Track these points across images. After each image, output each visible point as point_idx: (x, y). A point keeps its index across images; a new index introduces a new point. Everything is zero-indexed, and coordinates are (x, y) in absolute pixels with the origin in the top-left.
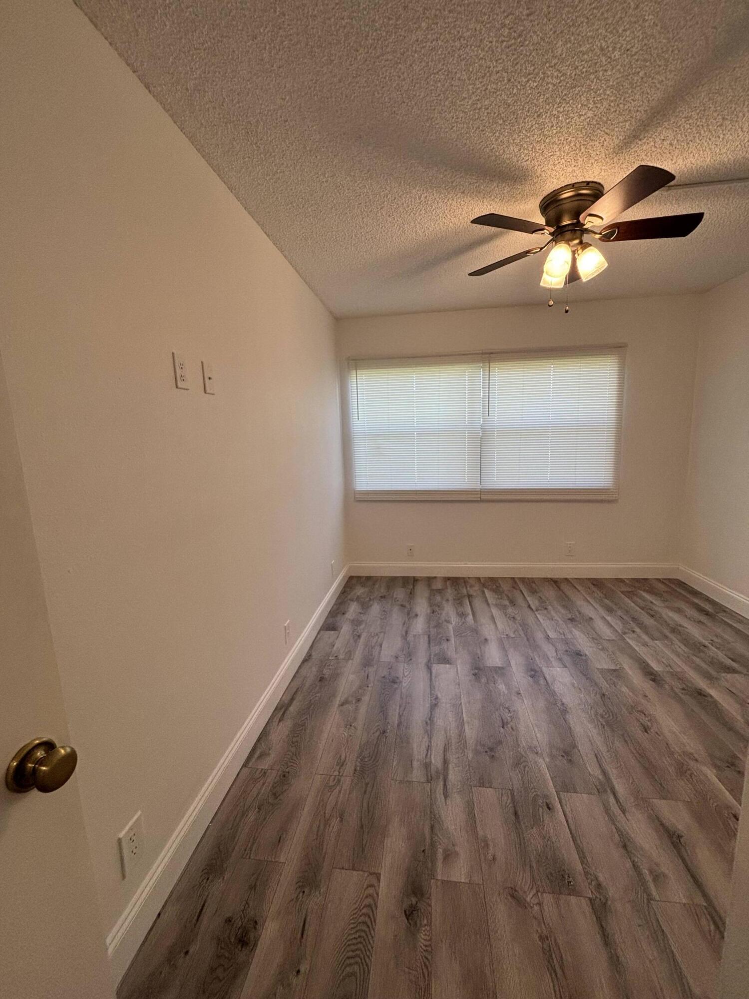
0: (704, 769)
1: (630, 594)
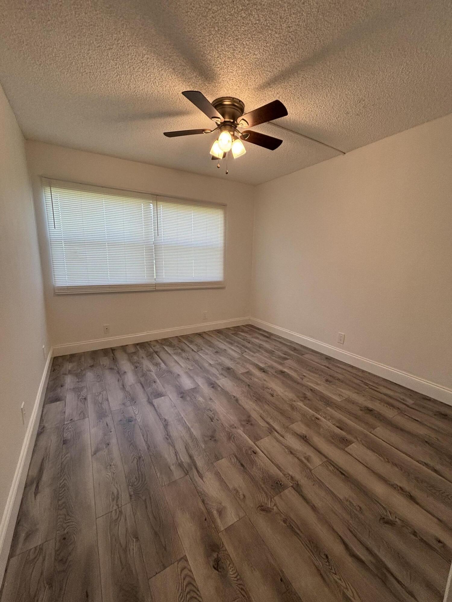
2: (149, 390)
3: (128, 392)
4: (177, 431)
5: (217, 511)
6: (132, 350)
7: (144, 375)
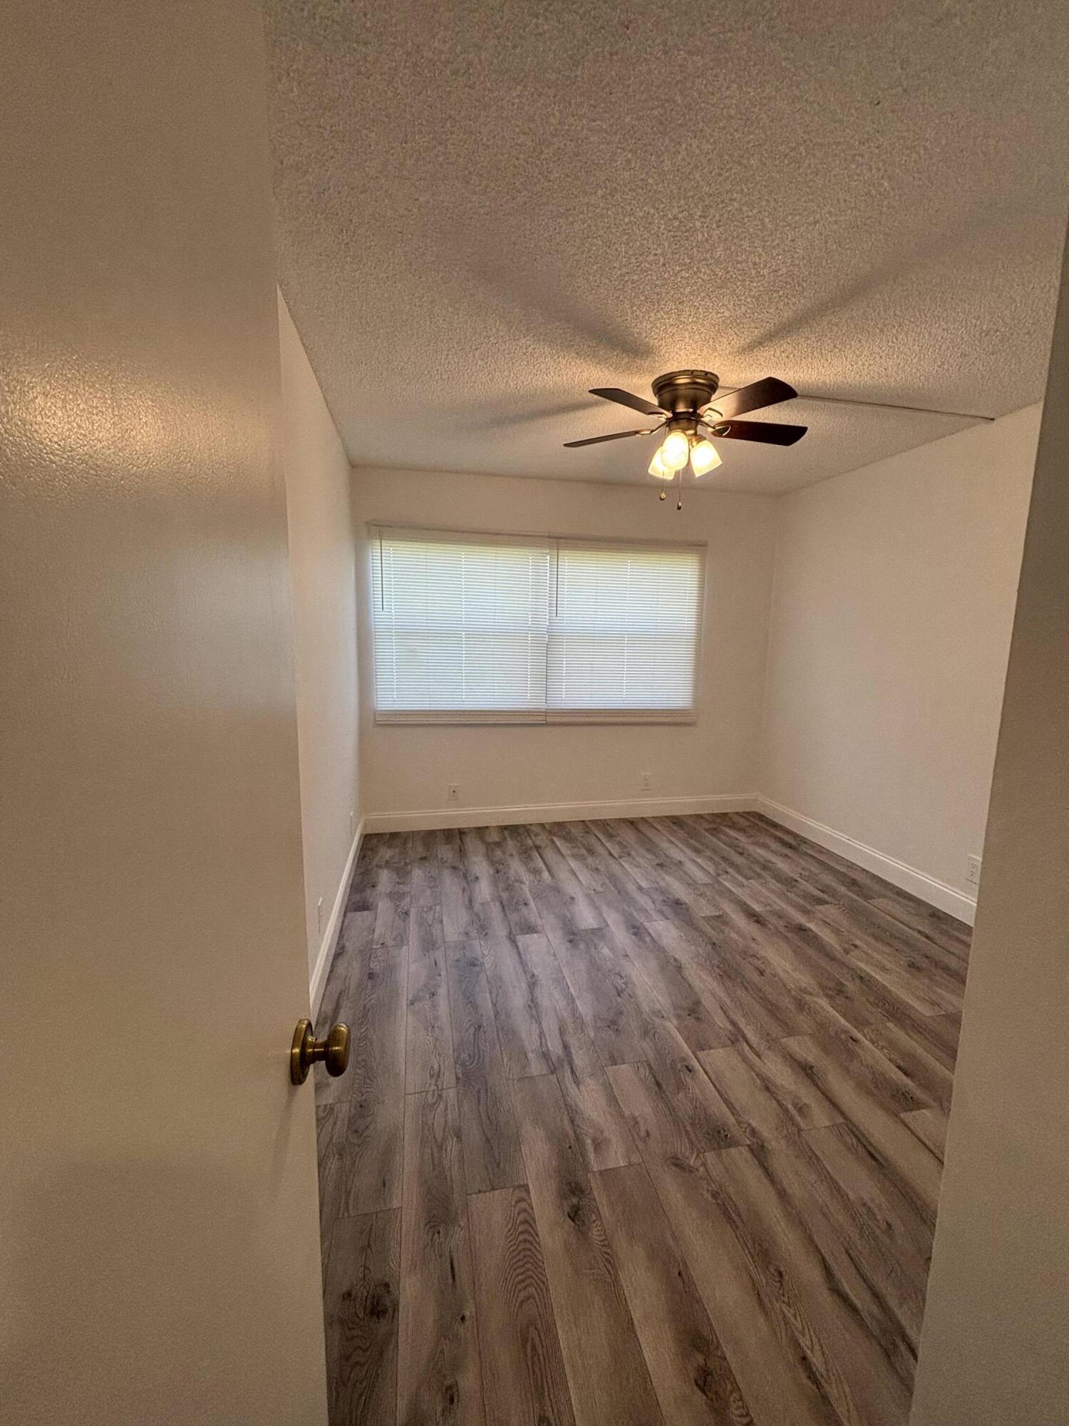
0: (819, 1001)
1: (714, 831)
2: (514, 917)
3: (477, 914)
4: (550, 998)
5: (594, 1140)
6: (494, 837)
7: (509, 888)
